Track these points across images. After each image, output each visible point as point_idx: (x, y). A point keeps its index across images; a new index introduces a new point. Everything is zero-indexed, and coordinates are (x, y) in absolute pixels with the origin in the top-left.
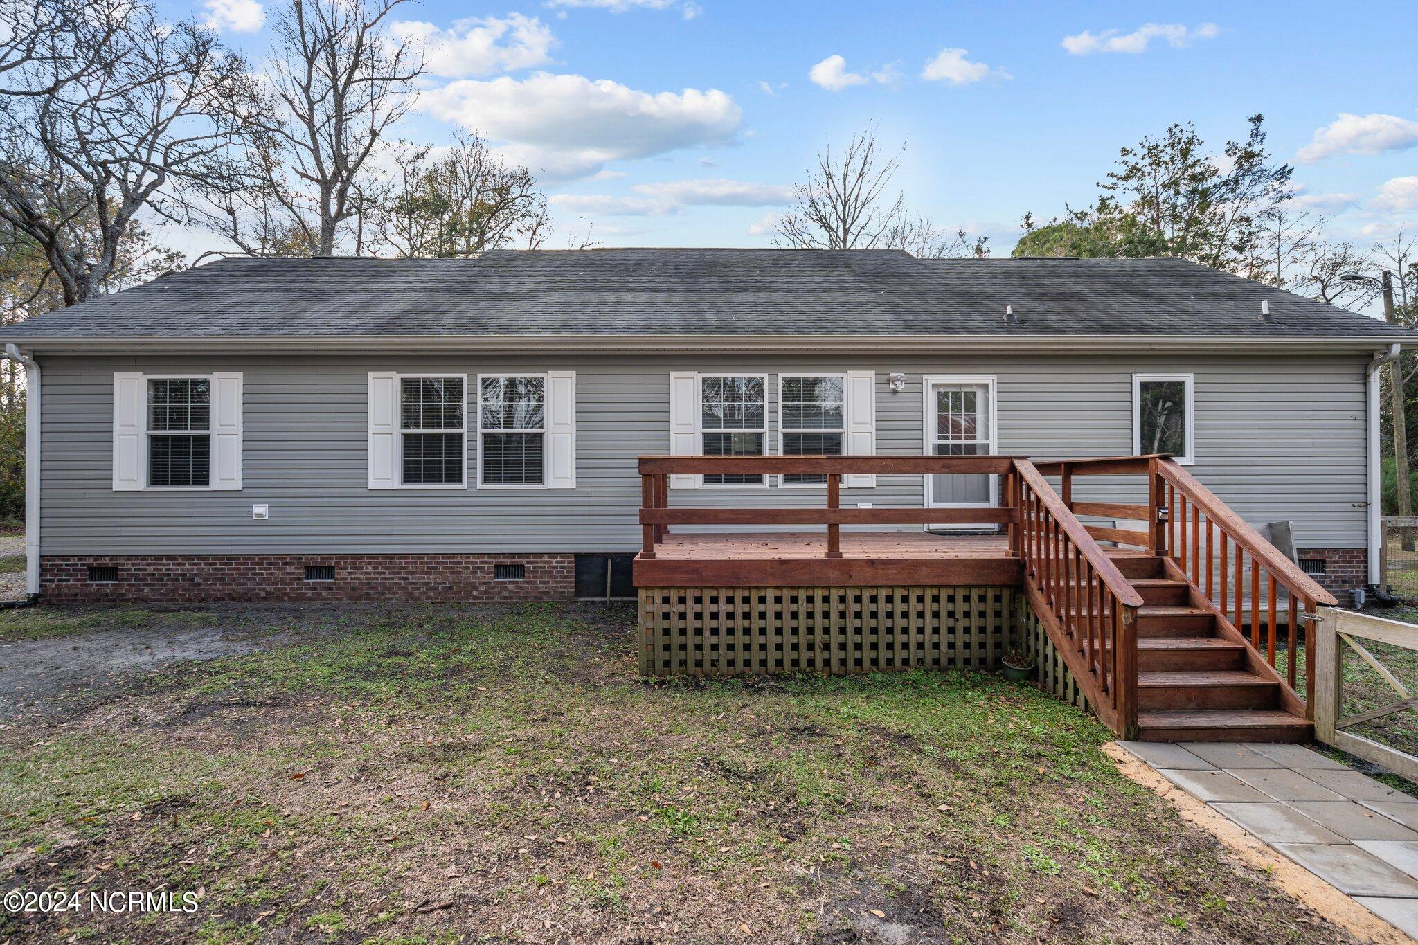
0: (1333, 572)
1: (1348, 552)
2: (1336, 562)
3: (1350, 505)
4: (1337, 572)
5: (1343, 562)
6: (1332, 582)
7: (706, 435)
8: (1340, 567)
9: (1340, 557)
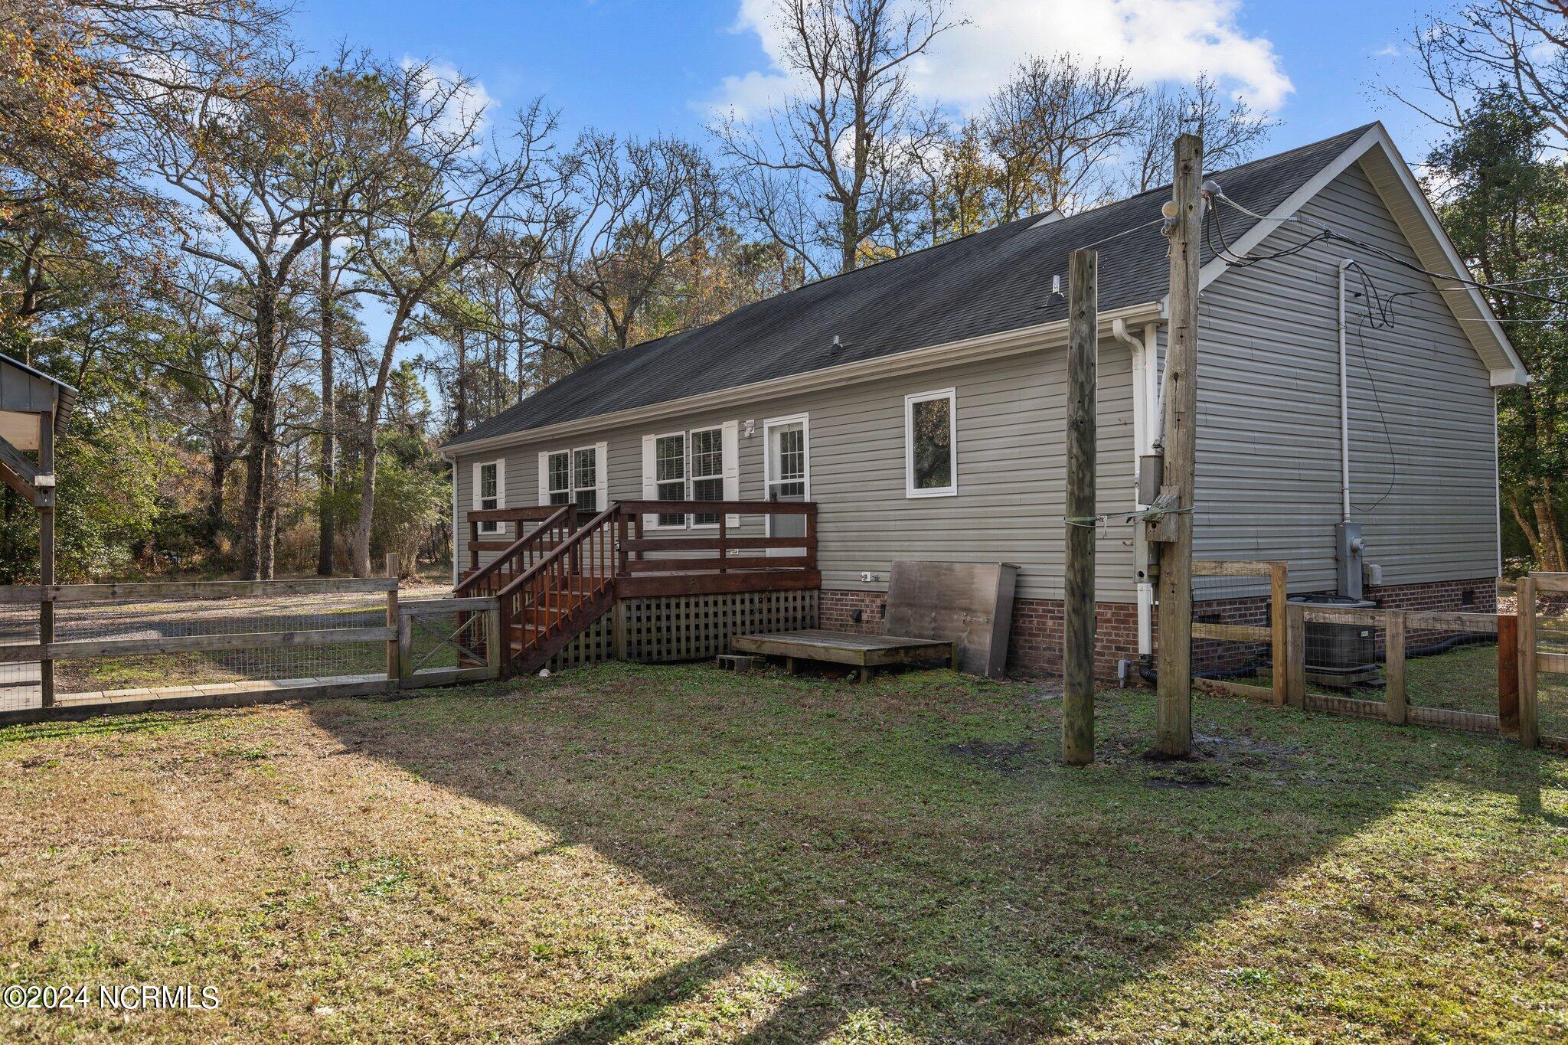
0: (1105, 634)
1: (1122, 608)
2: (1109, 621)
3: (1120, 542)
4: (1110, 634)
5: (1117, 621)
6: (1104, 647)
7: (660, 486)
8: (1114, 628)
9: (1113, 614)
